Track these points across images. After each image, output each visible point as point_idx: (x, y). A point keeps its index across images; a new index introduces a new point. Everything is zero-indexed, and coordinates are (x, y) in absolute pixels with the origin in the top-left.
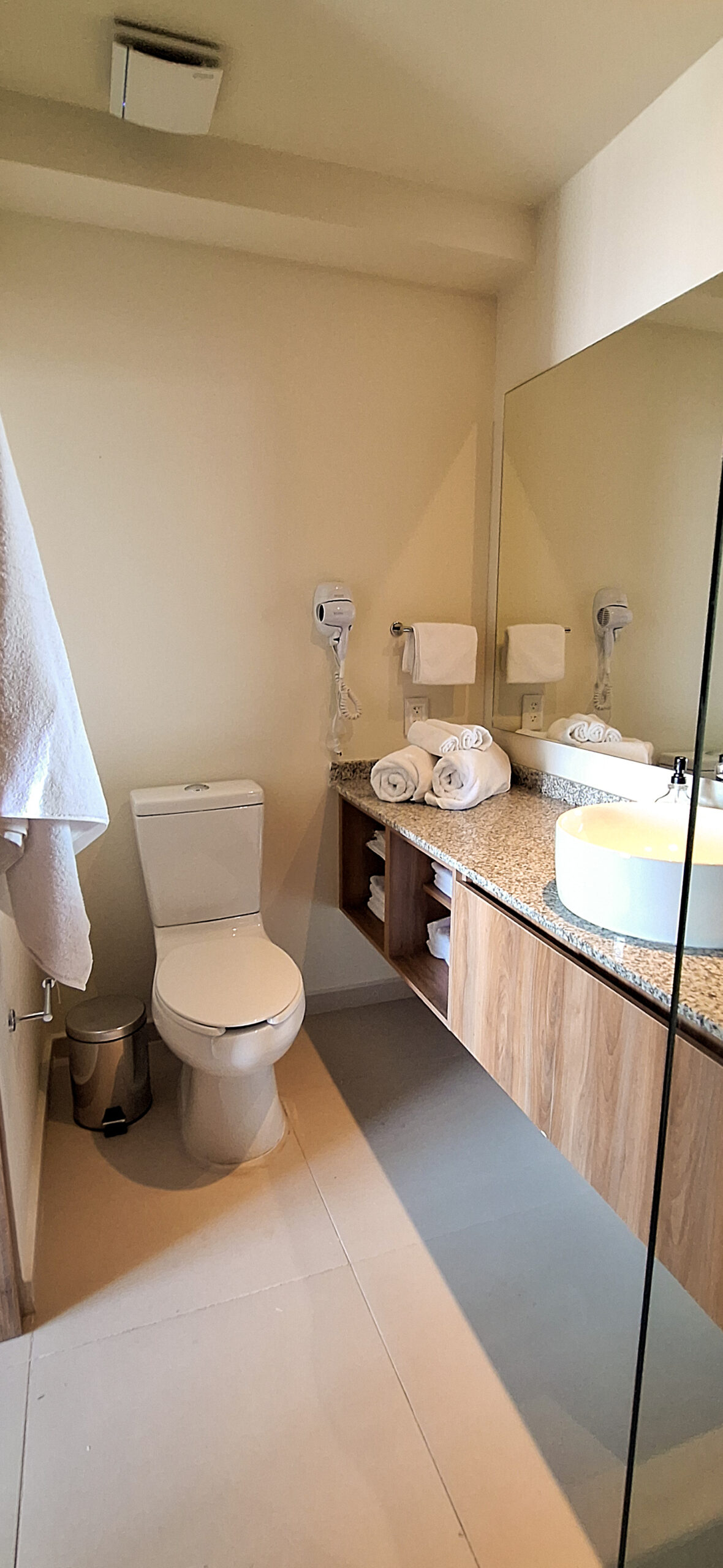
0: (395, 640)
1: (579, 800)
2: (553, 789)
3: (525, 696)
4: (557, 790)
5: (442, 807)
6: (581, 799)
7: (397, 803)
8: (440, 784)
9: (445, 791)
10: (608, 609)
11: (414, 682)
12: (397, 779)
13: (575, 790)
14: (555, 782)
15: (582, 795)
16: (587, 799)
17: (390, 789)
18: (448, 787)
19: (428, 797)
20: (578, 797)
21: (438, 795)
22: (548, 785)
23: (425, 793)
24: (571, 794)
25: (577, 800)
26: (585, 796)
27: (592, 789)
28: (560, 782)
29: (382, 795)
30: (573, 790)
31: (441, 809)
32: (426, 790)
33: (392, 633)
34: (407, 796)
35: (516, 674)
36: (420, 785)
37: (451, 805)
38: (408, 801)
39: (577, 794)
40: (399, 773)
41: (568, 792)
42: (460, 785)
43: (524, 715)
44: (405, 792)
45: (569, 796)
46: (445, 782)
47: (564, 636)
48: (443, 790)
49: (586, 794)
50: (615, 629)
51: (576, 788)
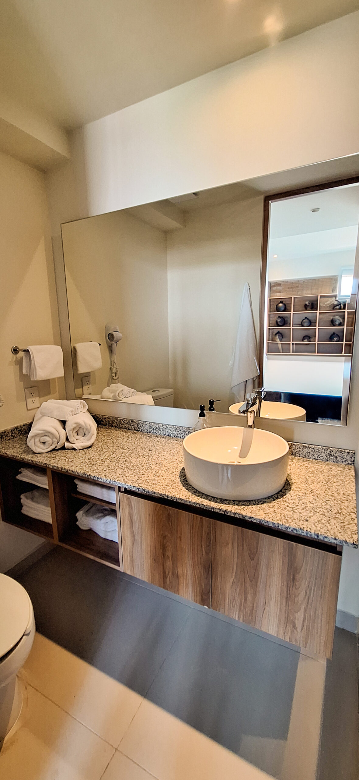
0: (15, 356)
1: (138, 428)
2: (120, 424)
3: (83, 378)
4: (123, 424)
5: (77, 449)
6: (139, 427)
7: (48, 452)
8: (73, 436)
9: (76, 439)
10: (113, 333)
11: (32, 379)
12: (47, 439)
13: (135, 424)
14: (122, 421)
15: (140, 425)
16: (143, 427)
17: (42, 446)
18: (78, 437)
19: (67, 445)
20: (137, 427)
21: (73, 443)
22: (117, 423)
23: (65, 443)
24: (132, 426)
25: (137, 428)
26: (141, 426)
27: (145, 422)
28: (125, 421)
29: (38, 450)
30: (134, 424)
31: (77, 450)
32: (64, 441)
33: (13, 353)
34: (53, 447)
35: (82, 369)
36: (60, 441)
37: (82, 447)
38: (54, 450)
39: (136, 425)
40: (46, 435)
41: (131, 425)
42: (84, 434)
43: (84, 388)
44: (51, 445)
45: (131, 427)
46: (76, 434)
47: (99, 347)
48: (75, 439)
49: (142, 425)
50: (116, 342)
51: (135, 422)
